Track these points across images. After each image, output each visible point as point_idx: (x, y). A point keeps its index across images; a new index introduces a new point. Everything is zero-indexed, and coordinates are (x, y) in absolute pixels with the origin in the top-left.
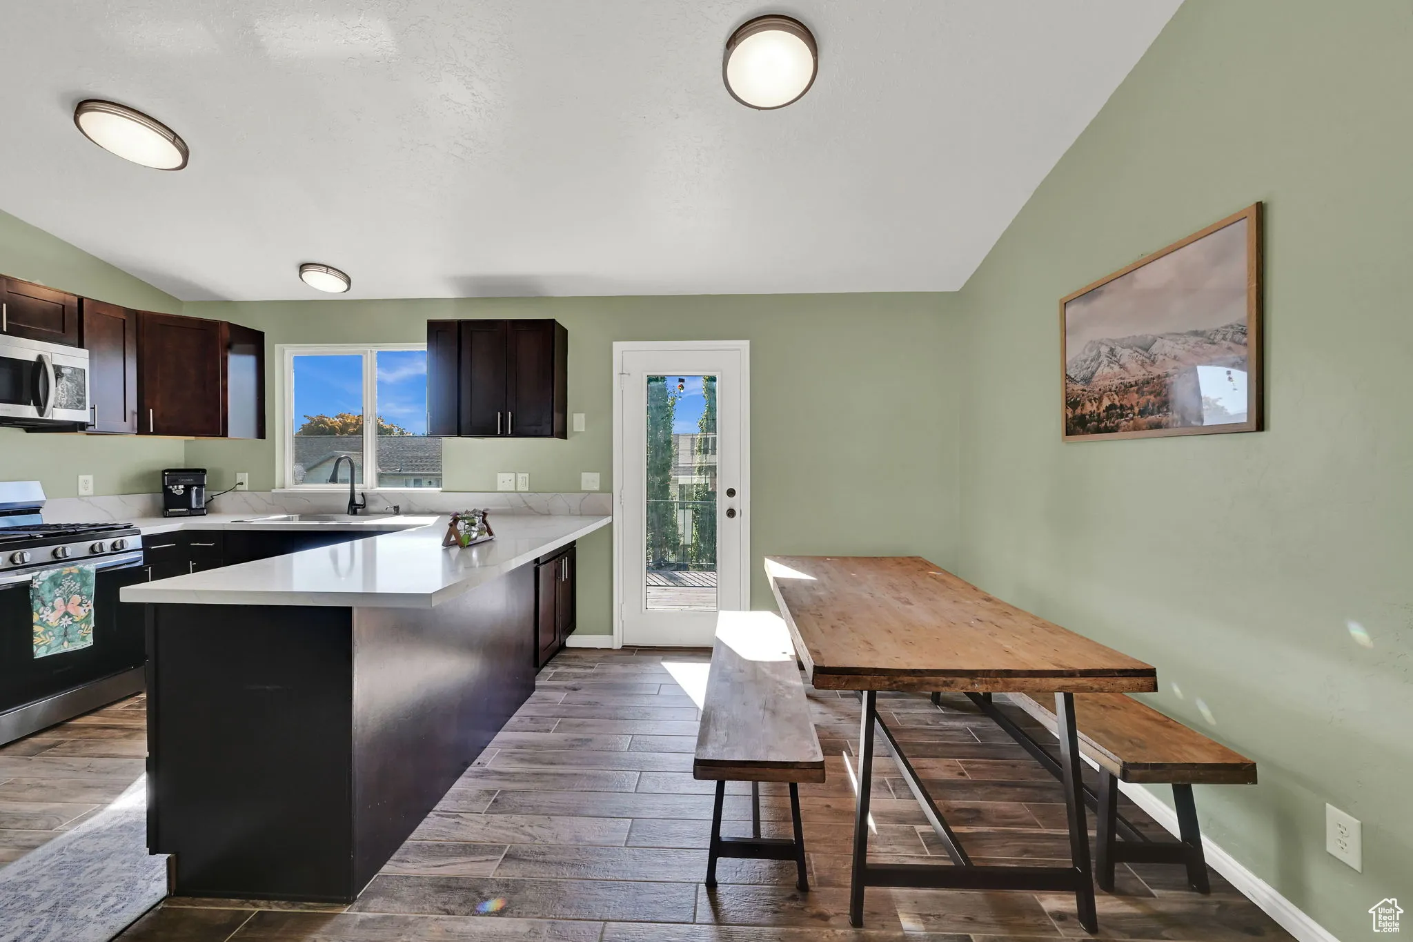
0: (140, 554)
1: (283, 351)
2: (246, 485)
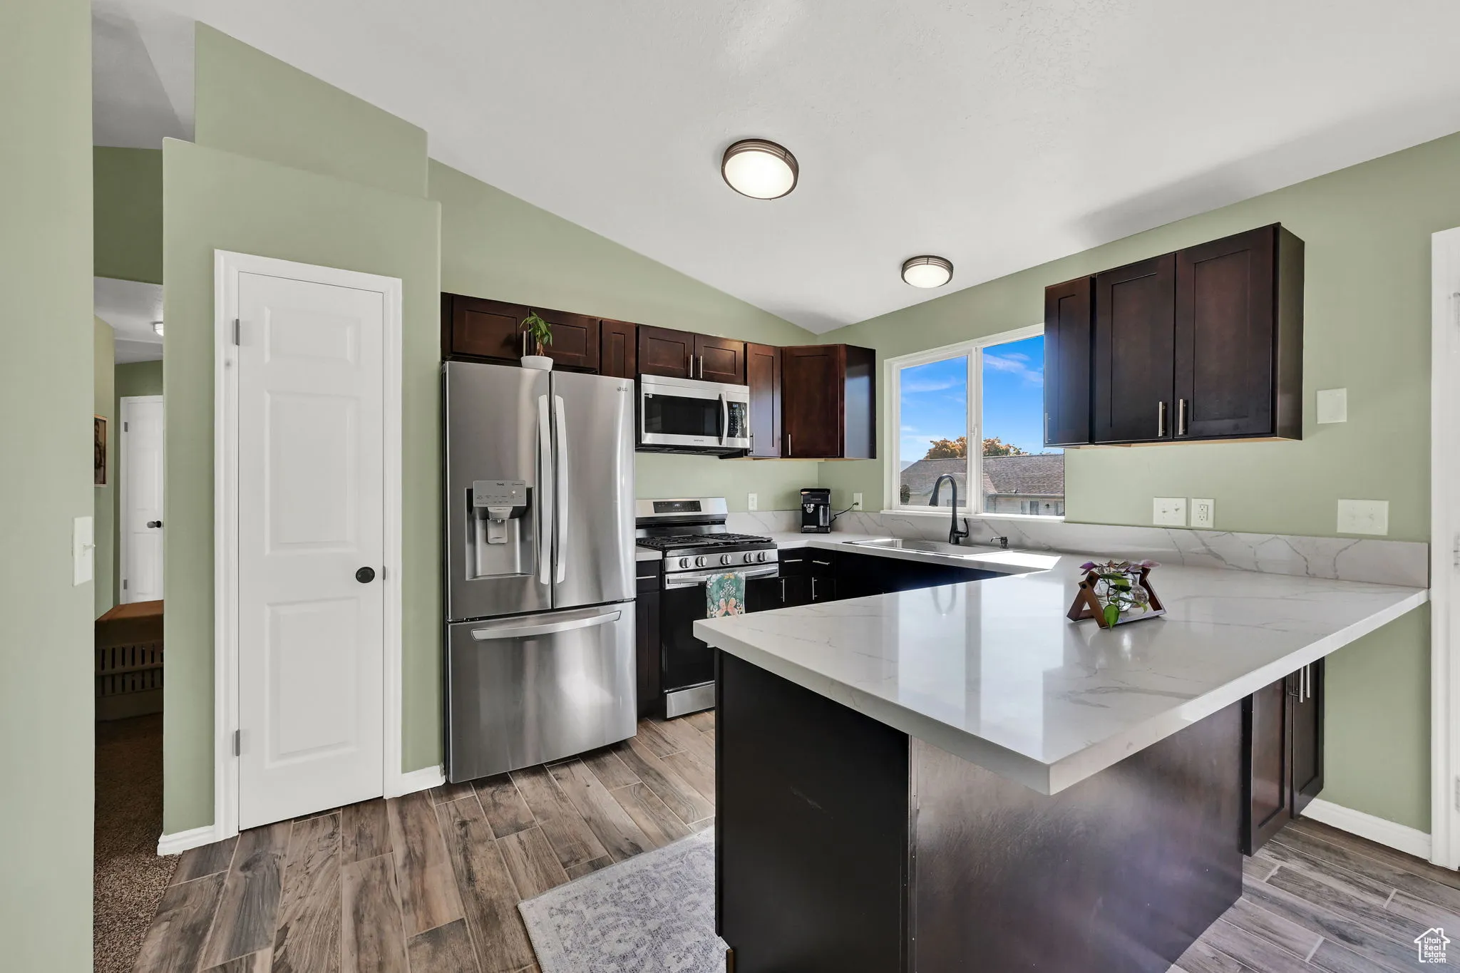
0: (775, 567)
1: (890, 366)
2: (861, 504)
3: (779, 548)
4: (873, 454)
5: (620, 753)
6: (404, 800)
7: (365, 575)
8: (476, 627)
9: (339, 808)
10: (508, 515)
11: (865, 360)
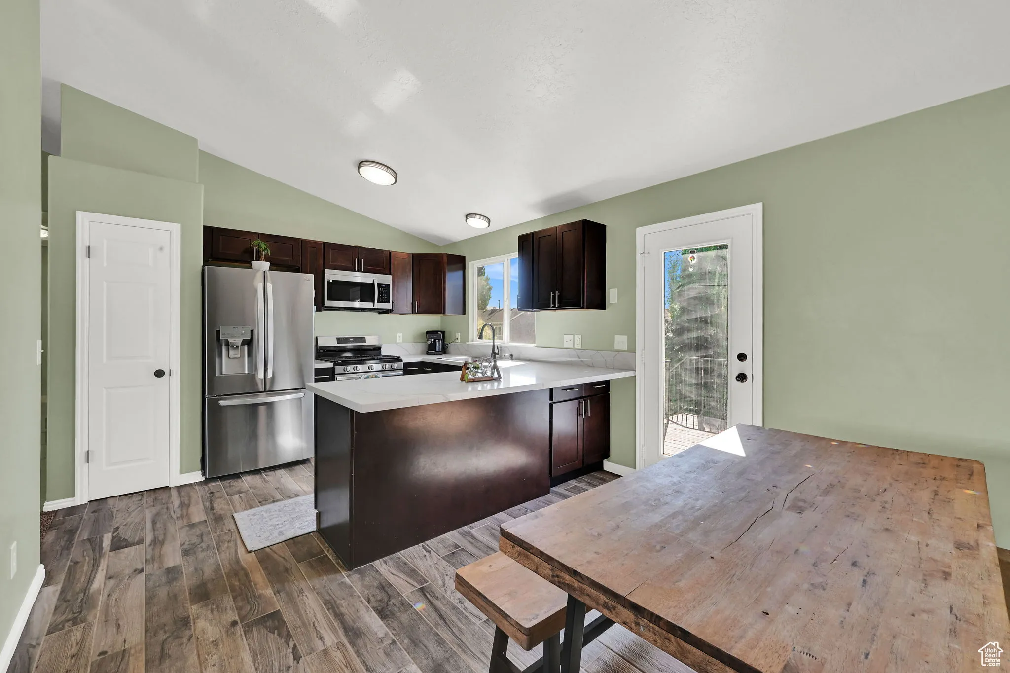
0: (402, 372)
1: (473, 265)
2: (459, 340)
3: (404, 362)
4: (464, 313)
5: (304, 465)
6: (180, 488)
7: (159, 374)
8: (222, 400)
9: (144, 491)
10: (240, 344)
11: (459, 262)
